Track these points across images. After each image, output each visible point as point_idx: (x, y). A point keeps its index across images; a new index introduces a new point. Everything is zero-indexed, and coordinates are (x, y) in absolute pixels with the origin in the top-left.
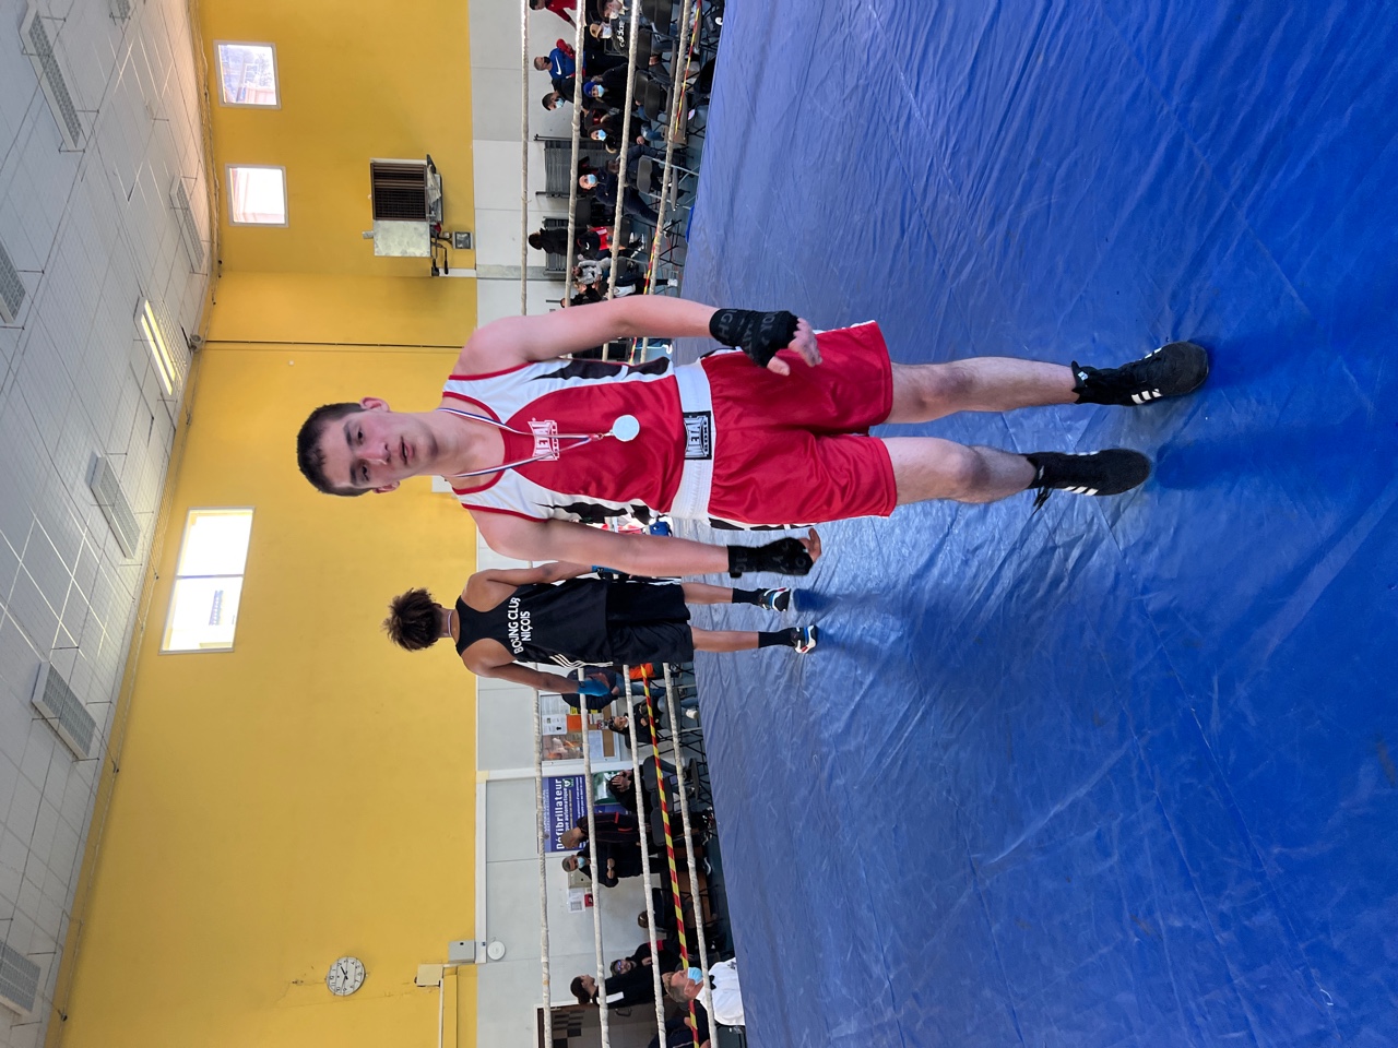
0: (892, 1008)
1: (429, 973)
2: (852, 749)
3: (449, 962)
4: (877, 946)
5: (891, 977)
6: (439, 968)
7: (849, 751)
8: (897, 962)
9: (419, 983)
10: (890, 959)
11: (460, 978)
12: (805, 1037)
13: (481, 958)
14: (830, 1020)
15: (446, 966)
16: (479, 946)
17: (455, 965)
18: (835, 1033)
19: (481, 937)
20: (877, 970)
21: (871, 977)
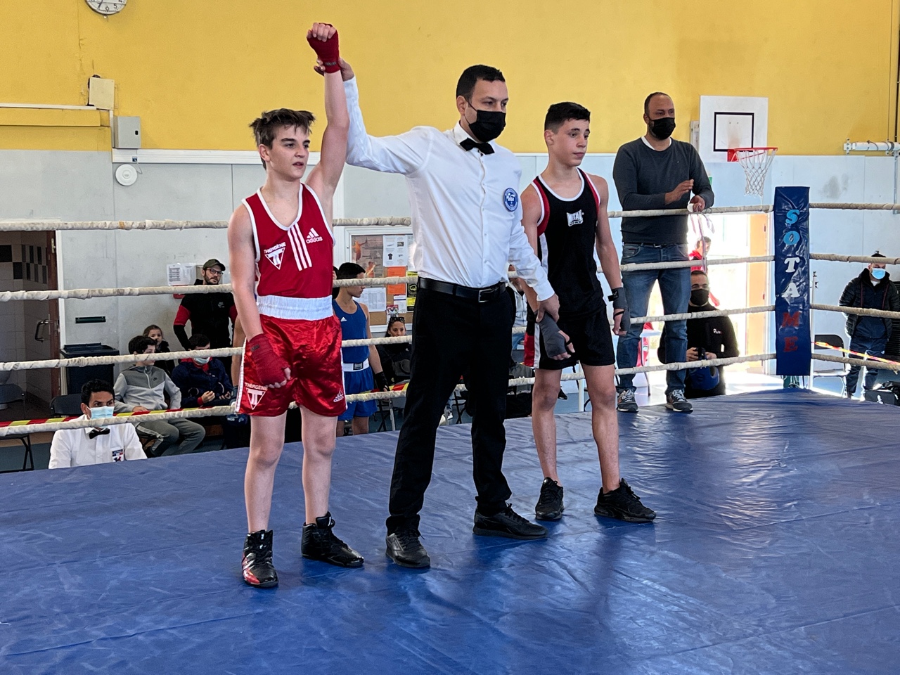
0: (103, 635)
1: (103, 93)
2: (412, 604)
3: (115, 118)
4: (175, 623)
5: (140, 637)
6: (109, 104)
7: (409, 601)
8: (159, 644)
9: (93, 79)
10: (162, 637)
11: (96, 130)
12: (51, 536)
13: (118, 156)
14: (76, 565)
15: (111, 112)
16: (132, 154)
17: (112, 125)
18: (62, 570)
19: (144, 156)
20: (145, 621)
21: (135, 614)
